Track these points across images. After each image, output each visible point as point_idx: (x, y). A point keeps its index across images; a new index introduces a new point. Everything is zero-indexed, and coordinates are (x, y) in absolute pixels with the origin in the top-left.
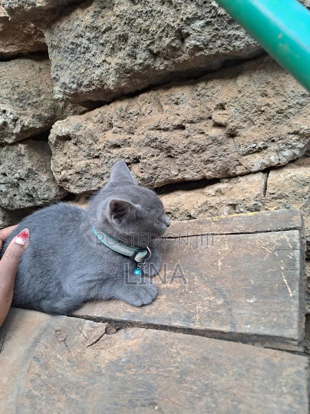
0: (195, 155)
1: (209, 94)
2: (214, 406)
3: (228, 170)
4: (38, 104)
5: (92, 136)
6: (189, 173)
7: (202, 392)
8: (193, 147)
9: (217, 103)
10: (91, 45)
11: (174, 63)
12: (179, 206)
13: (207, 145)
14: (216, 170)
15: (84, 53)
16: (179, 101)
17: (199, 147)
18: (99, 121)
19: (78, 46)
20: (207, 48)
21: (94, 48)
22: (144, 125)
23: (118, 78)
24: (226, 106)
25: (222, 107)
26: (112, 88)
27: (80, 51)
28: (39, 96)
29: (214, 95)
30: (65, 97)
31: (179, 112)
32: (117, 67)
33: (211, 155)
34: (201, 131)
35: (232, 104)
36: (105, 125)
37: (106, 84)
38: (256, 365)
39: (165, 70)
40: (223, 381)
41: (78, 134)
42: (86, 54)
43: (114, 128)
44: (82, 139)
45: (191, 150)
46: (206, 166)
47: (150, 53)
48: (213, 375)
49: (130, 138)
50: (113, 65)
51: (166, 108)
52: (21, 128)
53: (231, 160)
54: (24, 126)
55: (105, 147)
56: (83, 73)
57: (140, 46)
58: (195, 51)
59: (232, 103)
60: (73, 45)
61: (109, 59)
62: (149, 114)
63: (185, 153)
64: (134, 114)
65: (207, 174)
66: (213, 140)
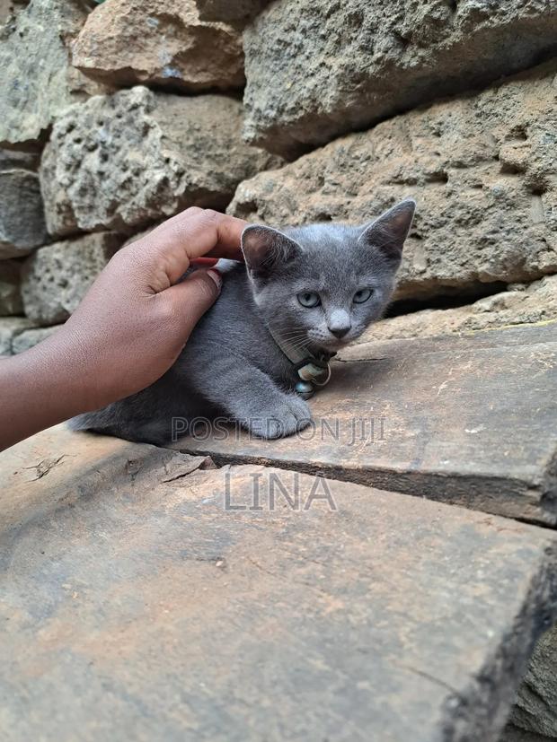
0: (461, 231)
1: (499, 110)
2: (322, 577)
3: (524, 261)
4: (222, 158)
5: (289, 202)
6: (446, 266)
7: (312, 556)
8: (458, 214)
9: (512, 126)
10: (305, 41)
11: (436, 52)
12: (418, 330)
13: (486, 210)
14: (497, 261)
15: (294, 56)
16: (442, 128)
17: (468, 213)
18: (304, 174)
19: (287, 44)
20: (494, 14)
21: (310, 46)
22: (376, 176)
23: (341, 91)
24: (528, 129)
25: (521, 133)
26: (329, 111)
27: (289, 54)
28: (228, 147)
29: (509, 113)
30: (257, 137)
31: (440, 149)
32: (341, 71)
33: (491, 228)
34: (476, 183)
35: (541, 125)
36: (312, 183)
37: (320, 104)
38: (439, 531)
39: (419, 67)
40: (361, 548)
41: (267, 198)
42: (298, 58)
43: (326, 185)
44: (272, 208)
45: (453, 220)
46: (479, 253)
47: (396, 38)
48: (347, 536)
49: (349, 203)
50: (335, 68)
51: (417, 142)
52: (187, 188)
53: (531, 240)
54: (190, 184)
55: (305, 219)
56: (288, 90)
57: (381, 28)
58: (472, 22)
59: (541, 122)
60: (279, 44)
61: (330, 61)
62: (387, 156)
63: (441, 226)
64: (361, 159)
65: (480, 269)
66: (497, 198)
